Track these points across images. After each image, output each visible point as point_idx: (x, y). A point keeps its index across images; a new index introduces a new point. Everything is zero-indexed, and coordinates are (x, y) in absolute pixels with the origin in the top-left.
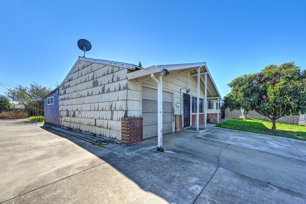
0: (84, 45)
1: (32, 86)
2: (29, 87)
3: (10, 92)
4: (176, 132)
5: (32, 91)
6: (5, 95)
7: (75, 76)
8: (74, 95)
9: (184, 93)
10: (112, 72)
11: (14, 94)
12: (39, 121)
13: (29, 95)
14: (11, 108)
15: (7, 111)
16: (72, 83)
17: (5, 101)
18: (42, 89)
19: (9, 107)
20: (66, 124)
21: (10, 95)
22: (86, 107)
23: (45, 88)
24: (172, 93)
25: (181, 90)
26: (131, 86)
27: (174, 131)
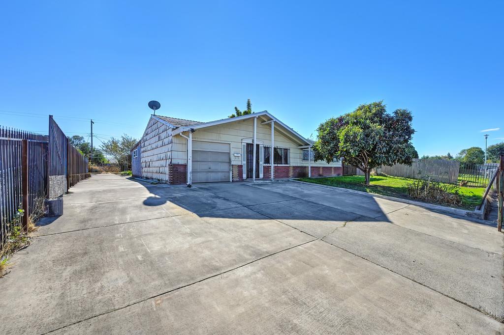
0: (154, 105)
1: (124, 138)
2: (121, 139)
3: (104, 145)
4: (233, 181)
5: (123, 144)
6: (100, 148)
7: (149, 130)
8: (149, 148)
9: (247, 144)
10: (166, 130)
11: (107, 147)
12: (128, 175)
13: (120, 148)
14: (105, 162)
15: (101, 165)
16: (148, 137)
17: (100, 155)
18: (133, 141)
19: (103, 162)
20: (145, 176)
21: (104, 148)
22: (155, 158)
23: (135, 140)
24: (229, 144)
25: (242, 140)
26: (175, 140)
27: (231, 180)
